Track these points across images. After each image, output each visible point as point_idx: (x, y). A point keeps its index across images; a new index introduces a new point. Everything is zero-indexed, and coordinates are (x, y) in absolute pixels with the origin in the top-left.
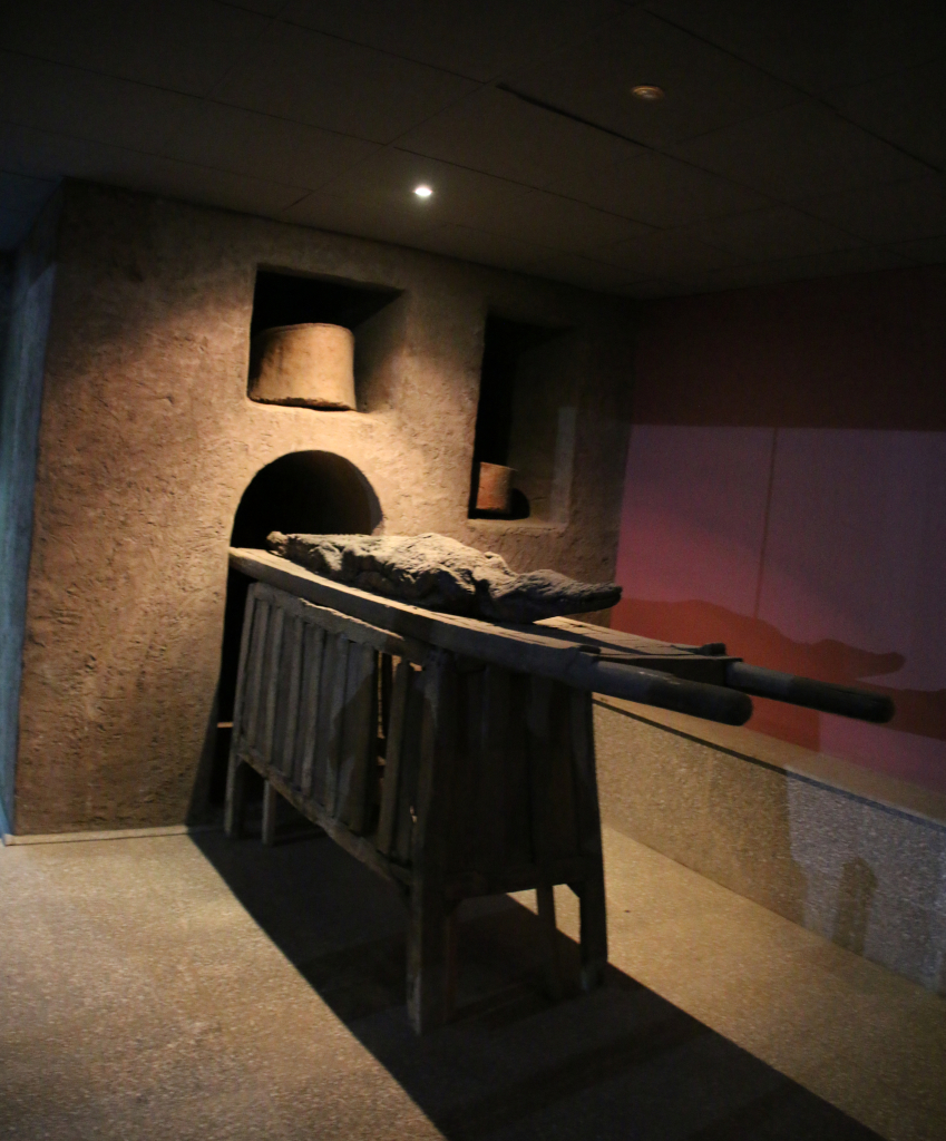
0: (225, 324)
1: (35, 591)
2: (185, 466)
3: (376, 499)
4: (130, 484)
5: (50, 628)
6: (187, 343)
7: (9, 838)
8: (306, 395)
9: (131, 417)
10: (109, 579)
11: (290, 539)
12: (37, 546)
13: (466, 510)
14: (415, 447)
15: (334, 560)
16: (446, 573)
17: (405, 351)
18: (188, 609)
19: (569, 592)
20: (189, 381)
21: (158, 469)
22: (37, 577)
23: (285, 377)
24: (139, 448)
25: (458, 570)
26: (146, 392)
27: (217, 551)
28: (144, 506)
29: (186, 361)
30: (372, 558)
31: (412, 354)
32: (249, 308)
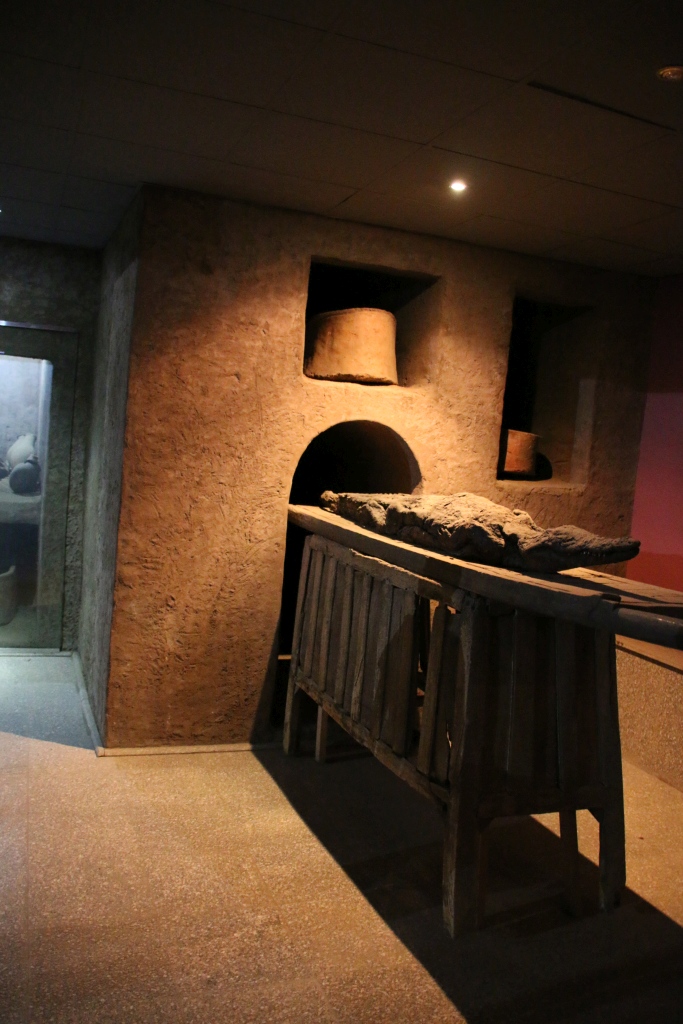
0: (284, 310)
1: (124, 541)
2: (250, 434)
3: (416, 463)
4: (204, 450)
5: (137, 573)
6: (251, 327)
7: (101, 750)
8: (354, 372)
9: (204, 392)
10: (186, 531)
11: (341, 497)
12: (126, 502)
13: (495, 472)
14: (450, 416)
15: (379, 516)
16: (480, 528)
17: (442, 331)
18: (254, 558)
19: (591, 546)
20: (254, 360)
21: (227, 437)
22: (125, 529)
23: (336, 356)
24: (212, 419)
25: (490, 525)
26: (217, 370)
27: (278, 507)
28: (216, 468)
29: (251, 343)
30: (413, 514)
31: (448, 334)
32: (304, 296)
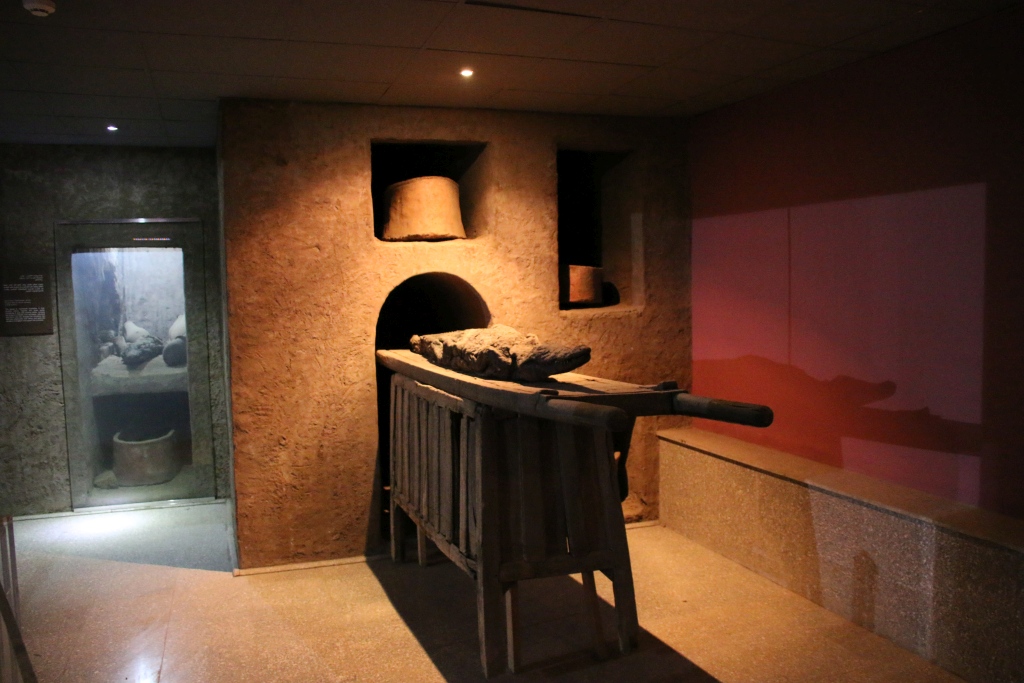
0: (353, 188)
1: (237, 394)
2: (335, 295)
4: (296, 312)
5: (250, 420)
6: (325, 205)
7: (237, 571)
8: (421, 232)
9: (291, 264)
10: (289, 381)
12: (235, 362)
13: (557, 303)
14: (510, 260)
15: (439, 351)
16: (493, 352)
17: (493, 188)
18: (350, 398)
19: (559, 356)
20: (330, 232)
21: (315, 299)
22: (237, 384)
23: (405, 220)
24: (300, 285)
25: (501, 349)
26: (301, 244)
27: (367, 353)
28: (308, 326)
29: (326, 218)
30: (455, 346)
31: (500, 190)
32: (368, 174)
